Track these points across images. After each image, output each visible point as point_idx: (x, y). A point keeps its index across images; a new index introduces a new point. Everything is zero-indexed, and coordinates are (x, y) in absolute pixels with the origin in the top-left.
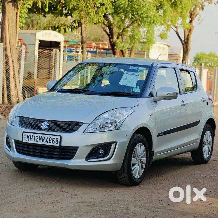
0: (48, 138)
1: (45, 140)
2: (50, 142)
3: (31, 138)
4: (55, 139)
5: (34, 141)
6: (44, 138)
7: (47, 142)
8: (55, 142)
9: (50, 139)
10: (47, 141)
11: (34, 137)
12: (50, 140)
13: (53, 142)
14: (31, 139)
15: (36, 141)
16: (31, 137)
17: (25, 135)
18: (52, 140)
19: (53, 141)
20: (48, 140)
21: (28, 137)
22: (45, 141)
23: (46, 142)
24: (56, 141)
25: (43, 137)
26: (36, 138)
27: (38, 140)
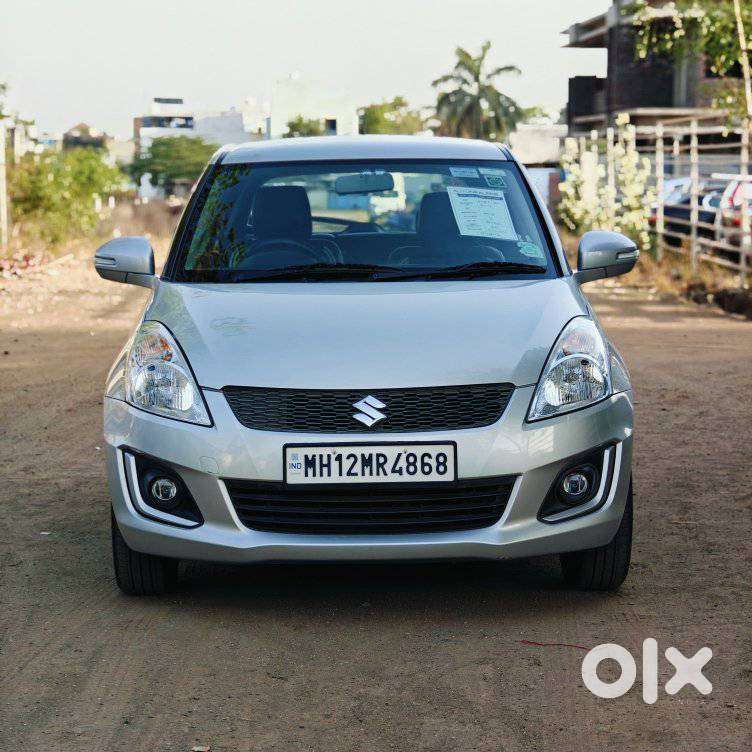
0: (399, 455)
1: (388, 467)
2: (412, 469)
3: (322, 466)
4: (434, 456)
5: (340, 474)
6: (382, 460)
7: (400, 472)
8: (434, 469)
9: (411, 459)
10: (397, 468)
11: (339, 458)
12: (409, 464)
13: (427, 469)
14: (325, 470)
15: (349, 473)
16: (325, 462)
17: (295, 457)
18: (419, 464)
19: (424, 464)
20: (402, 463)
21: (310, 463)
22: (388, 471)
23: (394, 471)
24: (439, 464)
25: (378, 456)
26: (347, 464)
27: (358, 468)
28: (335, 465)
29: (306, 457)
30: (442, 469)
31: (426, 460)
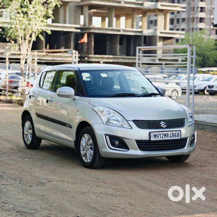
0: (171, 133)
1: (169, 136)
2: (173, 136)
3: (157, 136)
5: (160, 138)
7: (171, 137)
9: (173, 134)
11: (160, 134)
12: (173, 135)
14: (158, 137)
15: (162, 138)
16: (158, 135)
17: (152, 135)
18: (174, 135)
19: (175, 135)
20: (171, 135)
21: (155, 136)
23: (170, 137)
24: (178, 135)
25: (167, 134)
26: (161, 136)
27: (163, 137)
28: (159, 136)
29: (154, 134)
30: (178, 136)
31: (176, 134)
